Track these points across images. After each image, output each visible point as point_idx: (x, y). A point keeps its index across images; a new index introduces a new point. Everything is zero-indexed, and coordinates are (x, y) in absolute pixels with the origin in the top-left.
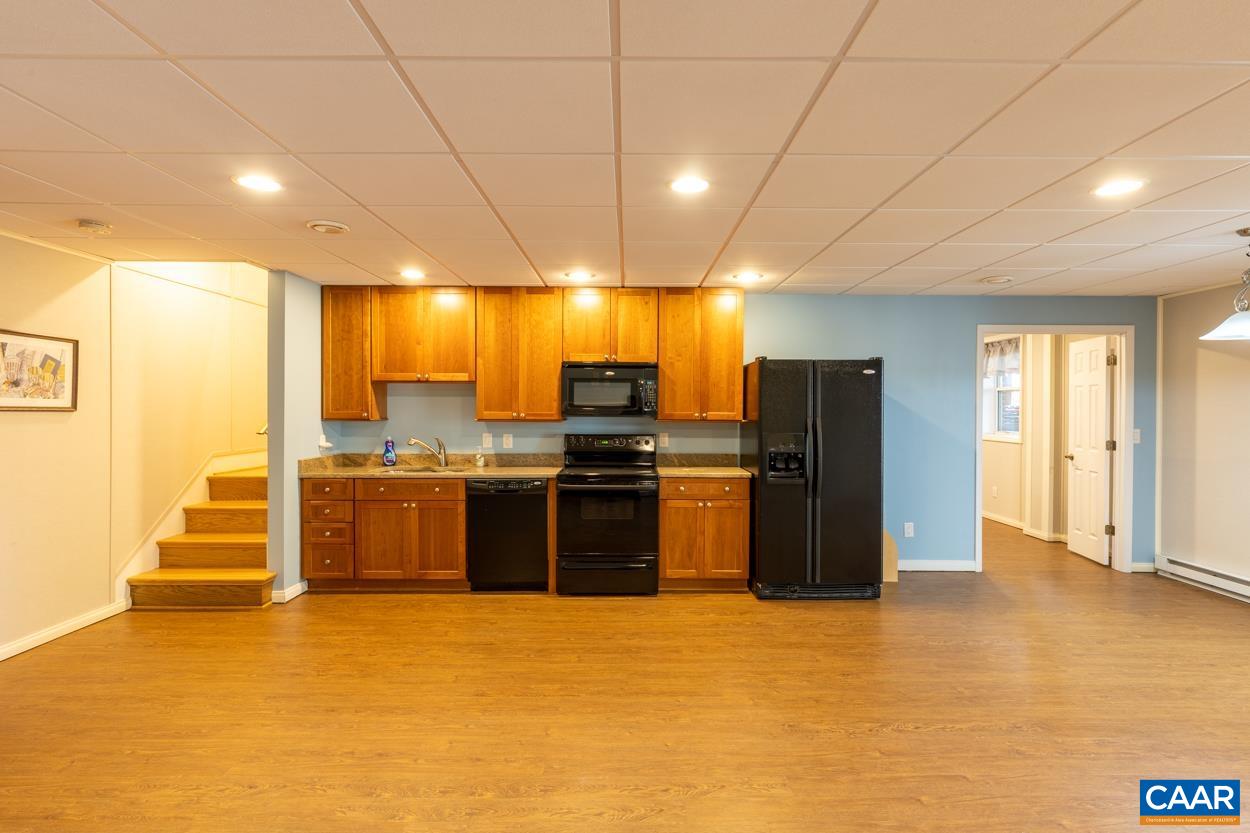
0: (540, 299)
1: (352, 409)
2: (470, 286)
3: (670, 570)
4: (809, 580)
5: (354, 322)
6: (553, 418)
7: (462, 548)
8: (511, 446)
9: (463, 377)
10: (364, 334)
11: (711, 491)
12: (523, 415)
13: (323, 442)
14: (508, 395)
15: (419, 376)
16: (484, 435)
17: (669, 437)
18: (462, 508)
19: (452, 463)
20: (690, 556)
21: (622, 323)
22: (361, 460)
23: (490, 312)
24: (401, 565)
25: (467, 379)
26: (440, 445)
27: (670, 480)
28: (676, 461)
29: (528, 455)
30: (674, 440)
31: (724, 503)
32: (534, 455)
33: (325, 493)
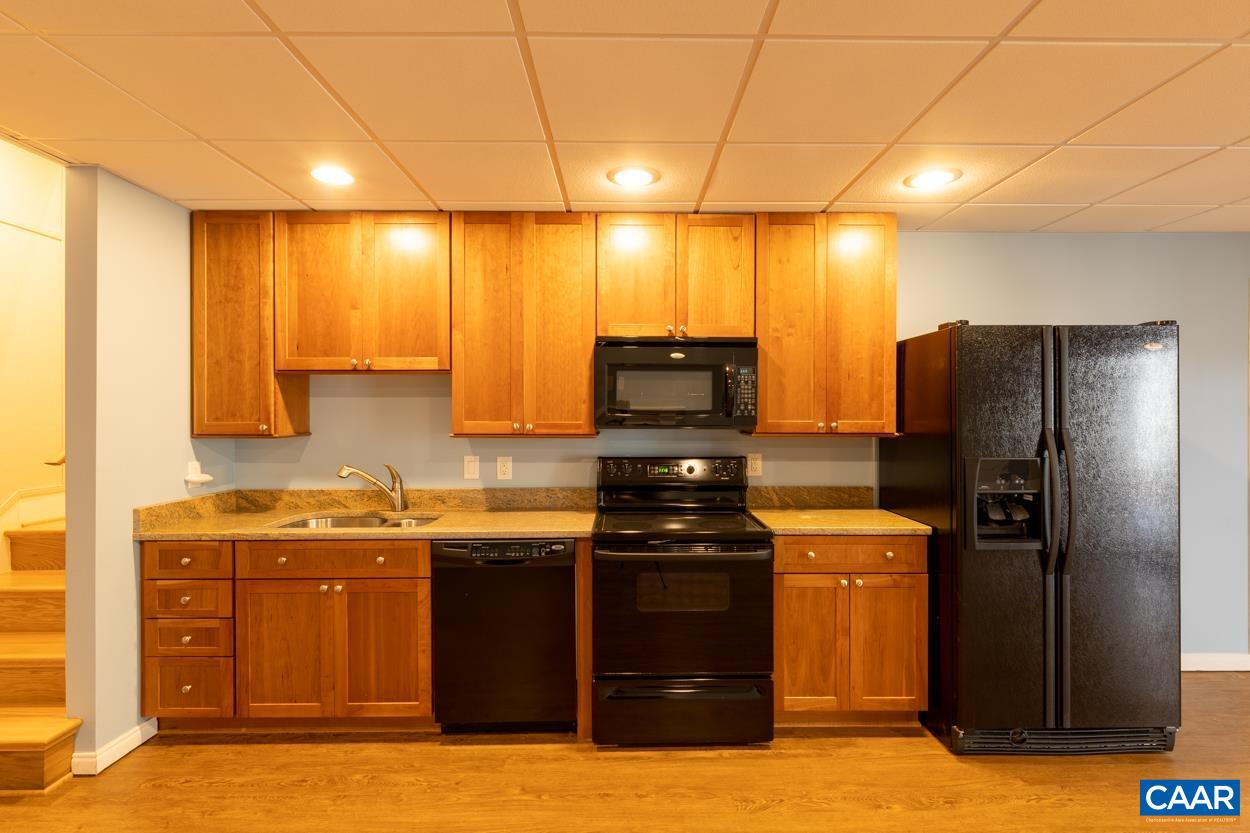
0: (557, 230)
1: (242, 418)
2: (441, 211)
3: (791, 700)
4: (1051, 723)
5: (245, 271)
6: (581, 431)
7: (424, 662)
8: (509, 476)
9: (430, 363)
10: (261, 291)
11: (861, 558)
12: (529, 426)
13: (194, 472)
14: (505, 392)
15: (355, 361)
16: (467, 458)
17: (764, 458)
18: (424, 591)
19: (414, 504)
20: (824, 672)
21: (694, 270)
22: (266, 500)
23: (475, 254)
24: (317, 694)
25: (435, 367)
26: (393, 477)
27: (789, 539)
28: (775, 498)
29: (538, 490)
30: (771, 464)
31: (884, 580)
32: (548, 490)
33: (183, 567)
